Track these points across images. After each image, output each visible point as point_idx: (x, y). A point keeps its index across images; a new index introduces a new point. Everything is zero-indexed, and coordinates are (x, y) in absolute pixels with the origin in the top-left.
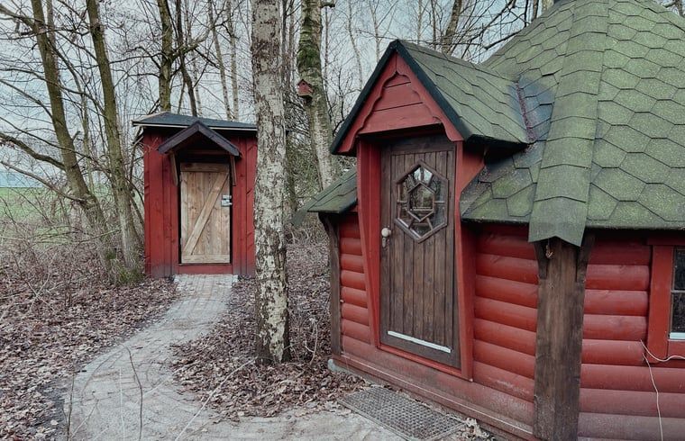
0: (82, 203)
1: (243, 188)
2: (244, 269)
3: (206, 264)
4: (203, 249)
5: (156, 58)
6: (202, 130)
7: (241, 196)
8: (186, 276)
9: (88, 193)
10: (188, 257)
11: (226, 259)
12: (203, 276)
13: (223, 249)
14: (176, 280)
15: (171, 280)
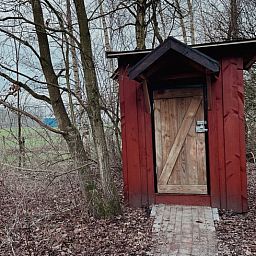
0: (64, 135)
1: (220, 112)
2: (224, 201)
3: (183, 195)
4: (179, 178)
5: (132, 9)
6: (174, 47)
7: (217, 121)
8: (162, 207)
9: (70, 125)
10: (164, 186)
11: (203, 189)
12: (180, 207)
13: (199, 179)
14: (153, 213)
15: (148, 212)
